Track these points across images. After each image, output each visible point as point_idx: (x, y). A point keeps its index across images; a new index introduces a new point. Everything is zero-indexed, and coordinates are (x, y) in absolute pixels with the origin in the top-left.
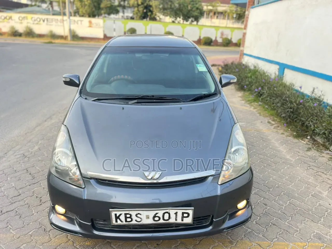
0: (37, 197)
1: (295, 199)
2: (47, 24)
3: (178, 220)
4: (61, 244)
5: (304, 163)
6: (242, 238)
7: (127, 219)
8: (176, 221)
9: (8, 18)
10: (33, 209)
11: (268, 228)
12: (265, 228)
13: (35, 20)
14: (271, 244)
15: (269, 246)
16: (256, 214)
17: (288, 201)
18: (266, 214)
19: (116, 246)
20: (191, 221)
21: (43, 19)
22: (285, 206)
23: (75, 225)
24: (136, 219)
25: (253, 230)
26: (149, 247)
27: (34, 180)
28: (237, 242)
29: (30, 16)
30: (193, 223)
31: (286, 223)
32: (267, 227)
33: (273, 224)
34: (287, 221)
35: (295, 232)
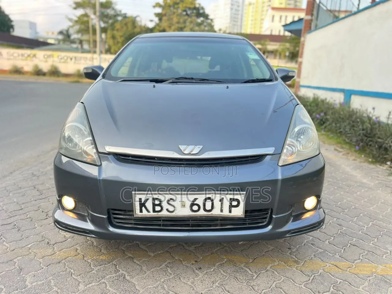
0: (43, 212)
1: (380, 221)
2: (75, 63)
3: (224, 211)
4: (68, 257)
5: (386, 187)
6: (312, 258)
7: (156, 207)
8: (221, 213)
9: (32, 56)
10: (36, 223)
11: (346, 248)
12: (342, 249)
13: (61, 59)
14: (353, 266)
15: (351, 268)
16: (329, 234)
17: (371, 222)
18: (343, 234)
19: (141, 261)
20: (242, 214)
21: (71, 57)
22: (367, 228)
23: (87, 222)
24: (167, 208)
25: (326, 251)
26: (185, 264)
27: (41, 196)
28: (305, 262)
29: (56, 54)
30: (245, 217)
31: (371, 244)
32: (344, 248)
33: (353, 245)
34: (372, 242)
35: (384, 253)
